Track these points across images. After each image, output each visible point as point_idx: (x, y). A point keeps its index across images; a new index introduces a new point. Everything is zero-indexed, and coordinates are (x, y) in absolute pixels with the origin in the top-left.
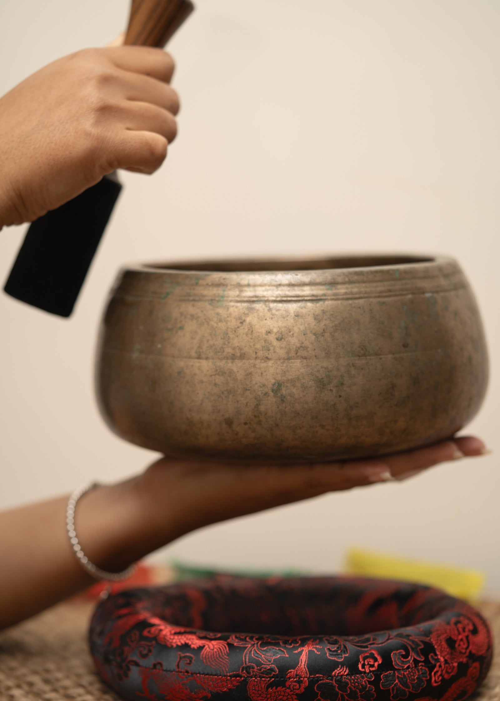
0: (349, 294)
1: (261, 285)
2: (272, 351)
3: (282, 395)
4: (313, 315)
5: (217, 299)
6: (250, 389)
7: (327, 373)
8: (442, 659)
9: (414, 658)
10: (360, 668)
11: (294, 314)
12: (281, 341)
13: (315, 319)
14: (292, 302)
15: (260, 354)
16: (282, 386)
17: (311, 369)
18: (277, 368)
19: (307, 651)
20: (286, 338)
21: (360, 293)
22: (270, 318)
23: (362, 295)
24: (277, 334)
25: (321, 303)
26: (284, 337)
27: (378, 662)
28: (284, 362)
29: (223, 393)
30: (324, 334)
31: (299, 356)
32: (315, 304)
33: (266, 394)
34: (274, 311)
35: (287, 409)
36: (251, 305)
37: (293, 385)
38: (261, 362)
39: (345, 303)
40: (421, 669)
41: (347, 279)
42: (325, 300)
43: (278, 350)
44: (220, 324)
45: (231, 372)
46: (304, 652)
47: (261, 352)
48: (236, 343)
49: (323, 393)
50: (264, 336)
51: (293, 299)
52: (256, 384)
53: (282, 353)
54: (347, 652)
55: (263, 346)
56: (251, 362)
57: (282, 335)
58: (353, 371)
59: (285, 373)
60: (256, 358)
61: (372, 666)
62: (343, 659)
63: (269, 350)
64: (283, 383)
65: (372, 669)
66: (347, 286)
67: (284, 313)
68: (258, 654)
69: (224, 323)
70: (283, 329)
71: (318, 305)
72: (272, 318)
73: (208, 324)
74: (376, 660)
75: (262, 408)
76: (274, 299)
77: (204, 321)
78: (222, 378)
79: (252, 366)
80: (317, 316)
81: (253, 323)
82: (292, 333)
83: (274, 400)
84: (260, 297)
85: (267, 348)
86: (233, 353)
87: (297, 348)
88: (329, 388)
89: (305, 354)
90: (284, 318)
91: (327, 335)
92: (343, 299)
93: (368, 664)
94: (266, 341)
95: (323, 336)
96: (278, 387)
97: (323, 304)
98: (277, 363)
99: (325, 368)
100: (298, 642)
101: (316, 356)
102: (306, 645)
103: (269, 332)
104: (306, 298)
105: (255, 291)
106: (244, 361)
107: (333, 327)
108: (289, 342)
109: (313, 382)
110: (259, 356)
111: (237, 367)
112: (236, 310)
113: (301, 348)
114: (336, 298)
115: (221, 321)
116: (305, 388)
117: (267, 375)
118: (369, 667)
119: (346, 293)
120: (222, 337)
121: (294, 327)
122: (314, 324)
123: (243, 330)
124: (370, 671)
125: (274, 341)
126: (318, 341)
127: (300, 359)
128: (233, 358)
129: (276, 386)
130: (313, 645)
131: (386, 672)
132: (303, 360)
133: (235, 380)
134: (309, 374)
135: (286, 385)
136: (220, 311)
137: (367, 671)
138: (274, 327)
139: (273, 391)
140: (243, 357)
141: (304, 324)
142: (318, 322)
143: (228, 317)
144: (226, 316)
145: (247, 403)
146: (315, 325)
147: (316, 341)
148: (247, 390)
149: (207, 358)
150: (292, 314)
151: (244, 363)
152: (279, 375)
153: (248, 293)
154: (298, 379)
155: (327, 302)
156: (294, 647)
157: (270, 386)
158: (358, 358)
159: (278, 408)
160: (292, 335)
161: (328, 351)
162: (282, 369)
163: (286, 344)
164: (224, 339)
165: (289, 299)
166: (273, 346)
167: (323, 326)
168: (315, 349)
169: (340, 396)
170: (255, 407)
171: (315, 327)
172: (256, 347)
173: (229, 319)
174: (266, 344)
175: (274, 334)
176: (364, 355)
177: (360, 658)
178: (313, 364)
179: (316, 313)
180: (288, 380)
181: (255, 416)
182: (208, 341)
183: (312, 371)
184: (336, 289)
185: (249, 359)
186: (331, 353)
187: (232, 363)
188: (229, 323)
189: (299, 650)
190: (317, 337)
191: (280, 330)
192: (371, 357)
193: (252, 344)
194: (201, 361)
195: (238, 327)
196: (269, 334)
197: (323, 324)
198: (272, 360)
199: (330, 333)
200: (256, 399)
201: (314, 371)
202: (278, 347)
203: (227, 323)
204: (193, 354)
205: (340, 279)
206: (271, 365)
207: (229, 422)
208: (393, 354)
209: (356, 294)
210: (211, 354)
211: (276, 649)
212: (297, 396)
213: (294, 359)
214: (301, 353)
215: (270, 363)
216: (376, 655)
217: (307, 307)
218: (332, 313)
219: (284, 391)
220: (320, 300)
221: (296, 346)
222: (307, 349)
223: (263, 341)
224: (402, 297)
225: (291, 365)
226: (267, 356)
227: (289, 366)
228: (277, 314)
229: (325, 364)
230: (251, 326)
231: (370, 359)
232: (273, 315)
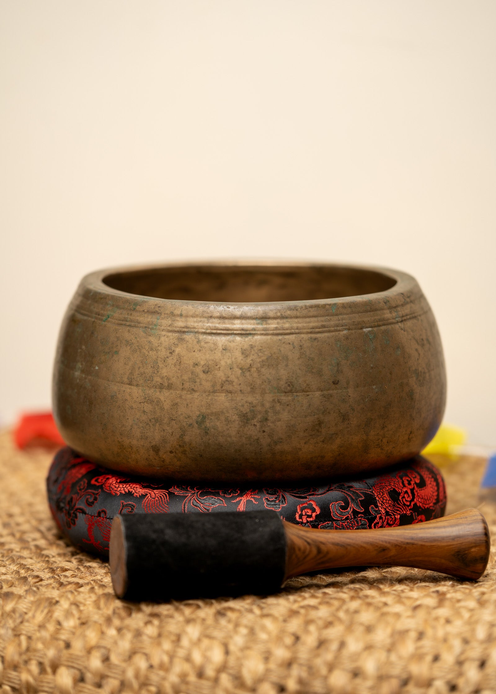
0: (279, 330)
1: (192, 316)
2: (198, 383)
3: (206, 427)
4: (241, 350)
5: (150, 327)
6: (176, 418)
7: (252, 408)
8: (383, 511)
9: (353, 509)
10: (298, 519)
11: (222, 347)
12: (207, 374)
13: (243, 354)
14: (222, 335)
15: (187, 385)
16: (206, 418)
17: (236, 403)
18: (202, 401)
19: (245, 501)
20: (213, 371)
21: (292, 328)
22: (198, 350)
23: (293, 331)
24: (204, 366)
25: (250, 337)
26: (211, 370)
27: (316, 512)
28: (209, 395)
29: (150, 420)
30: (250, 369)
31: (224, 390)
32: (244, 338)
33: (190, 425)
34: (203, 344)
35: (210, 441)
36: (181, 336)
37: (217, 419)
38: (187, 393)
39: (275, 338)
40: (360, 520)
41: (279, 314)
42: (255, 334)
43: (204, 383)
44: (151, 352)
45: (159, 401)
46: (242, 502)
47: (188, 384)
48: (164, 372)
49: (246, 428)
50: (191, 367)
51: (222, 332)
52: (182, 414)
53: (207, 386)
54: (285, 502)
55: (190, 377)
56: (178, 392)
57: (209, 368)
58: (278, 407)
59: (210, 406)
60: (183, 389)
61: (310, 516)
62: (280, 509)
63: (195, 382)
64: (208, 415)
65: (309, 519)
66: (279, 320)
67: (212, 346)
68: (197, 503)
69: (155, 352)
70: (210, 363)
71: (247, 339)
72: (200, 351)
73: (140, 352)
74: (314, 510)
75: (187, 439)
76: (204, 331)
77: (137, 348)
78: (150, 406)
79: (178, 397)
80: (245, 350)
81: (181, 354)
82: (218, 366)
83: (198, 431)
84: (191, 328)
85: (193, 379)
86: (161, 383)
87: (223, 382)
88: (253, 423)
89: (230, 388)
90: (212, 351)
91: (254, 369)
92: (273, 334)
93: (306, 514)
94: (192, 373)
95: (249, 371)
96: (202, 419)
97: (252, 338)
98: (202, 395)
99: (250, 403)
100: (238, 492)
101: (241, 391)
102: (244, 495)
103: (197, 364)
104: (235, 332)
105: (186, 321)
106: (171, 391)
107: (260, 362)
108: (215, 375)
109: (237, 416)
110: (185, 387)
111: (165, 397)
112: (167, 339)
113: (227, 382)
114: (265, 333)
115: (152, 349)
116: (229, 422)
117: (192, 407)
118: (307, 518)
119: (276, 329)
120: (152, 366)
121: (221, 360)
122: (241, 358)
123: (171, 361)
124: (308, 522)
125: (201, 373)
126: (244, 376)
127: (226, 393)
128: (161, 387)
129: (201, 418)
130: (251, 495)
131: (324, 523)
132: (228, 394)
133: (162, 409)
134: (233, 409)
135: (210, 418)
136: (152, 339)
137: (305, 521)
138: (201, 359)
139: (197, 423)
140: (170, 387)
141: (232, 358)
142: (245, 357)
143: (159, 346)
144: (157, 345)
145: (172, 433)
146: (242, 360)
147: (242, 375)
148: (172, 420)
149: (137, 385)
150: (220, 348)
151: (171, 394)
152: (204, 408)
153: (180, 323)
154: (222, 412)
155: (256, 337)
156: (233, 496)
157: (194, 418)
158: (284, 394)
159: (202, 439)
160: (218, 369)
161: (254, 386)
162: (206, 402)
163: (212, 377)
164: (154, 367)
165: (219, 331)
166: (199, 378)
167: (250, 361)
168: (240, 384)
169: (264, 432)
170: (180, 437)
171: (242, 362)
172: (183, 378)
173: (159, 348)
174: (193, 376)
175: (201, 366)
176: (291, 391)
177: (298, 508)
178: (238, 399)
179: (244, 348)
180: (212, 413)
181: (180, 446)
182: (139, 368)
183: (237, 406)
184: (267, 324)
185: (176, 389)
186: (256, 388)
187: (160, 392)
188: (159, 353)
189: (238, 499)
190: (243, 372)
191: (207, 363)
192: (298, 394)
193: (179, 375)
194: (132, 387)
195: (168, 357)
196: (196, 366)
197: (250, 359)
198: (197, 392)
199: (257, 369)
200: (181, 429)
201: (239, 405)
202: (204, 380)
203: (157, 352)
204: (125, 380)
205: (271, 314)
206: (196, 397)
207: (156, 449)
208: (322, 391)
209: (287, 329)
210: (141, 382)
211: (215, 498)
212: (220, 429)
213: (219, 393)
214: (227, 387)
215: (196, 395)
216: (314, 506)
217: (235, 341)
218: (260, 348)
219: (208, 424)
220: (250, 334)
221: (222, 380)
222: (232, 383)
223: (190, 373)
224: (337, 333)
225: (216, 398)
226: (193, 387)
227: (214, 400)
228: (205, 347)
229: (250, 399)
230: (179, 356)
231: (297, 396)
232: (201, 347)
